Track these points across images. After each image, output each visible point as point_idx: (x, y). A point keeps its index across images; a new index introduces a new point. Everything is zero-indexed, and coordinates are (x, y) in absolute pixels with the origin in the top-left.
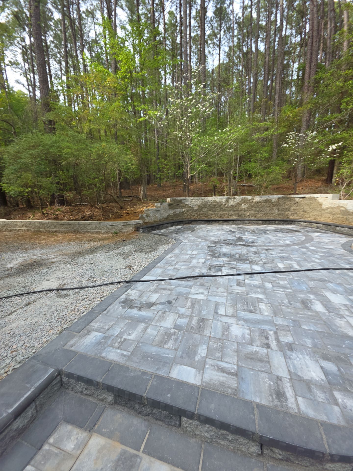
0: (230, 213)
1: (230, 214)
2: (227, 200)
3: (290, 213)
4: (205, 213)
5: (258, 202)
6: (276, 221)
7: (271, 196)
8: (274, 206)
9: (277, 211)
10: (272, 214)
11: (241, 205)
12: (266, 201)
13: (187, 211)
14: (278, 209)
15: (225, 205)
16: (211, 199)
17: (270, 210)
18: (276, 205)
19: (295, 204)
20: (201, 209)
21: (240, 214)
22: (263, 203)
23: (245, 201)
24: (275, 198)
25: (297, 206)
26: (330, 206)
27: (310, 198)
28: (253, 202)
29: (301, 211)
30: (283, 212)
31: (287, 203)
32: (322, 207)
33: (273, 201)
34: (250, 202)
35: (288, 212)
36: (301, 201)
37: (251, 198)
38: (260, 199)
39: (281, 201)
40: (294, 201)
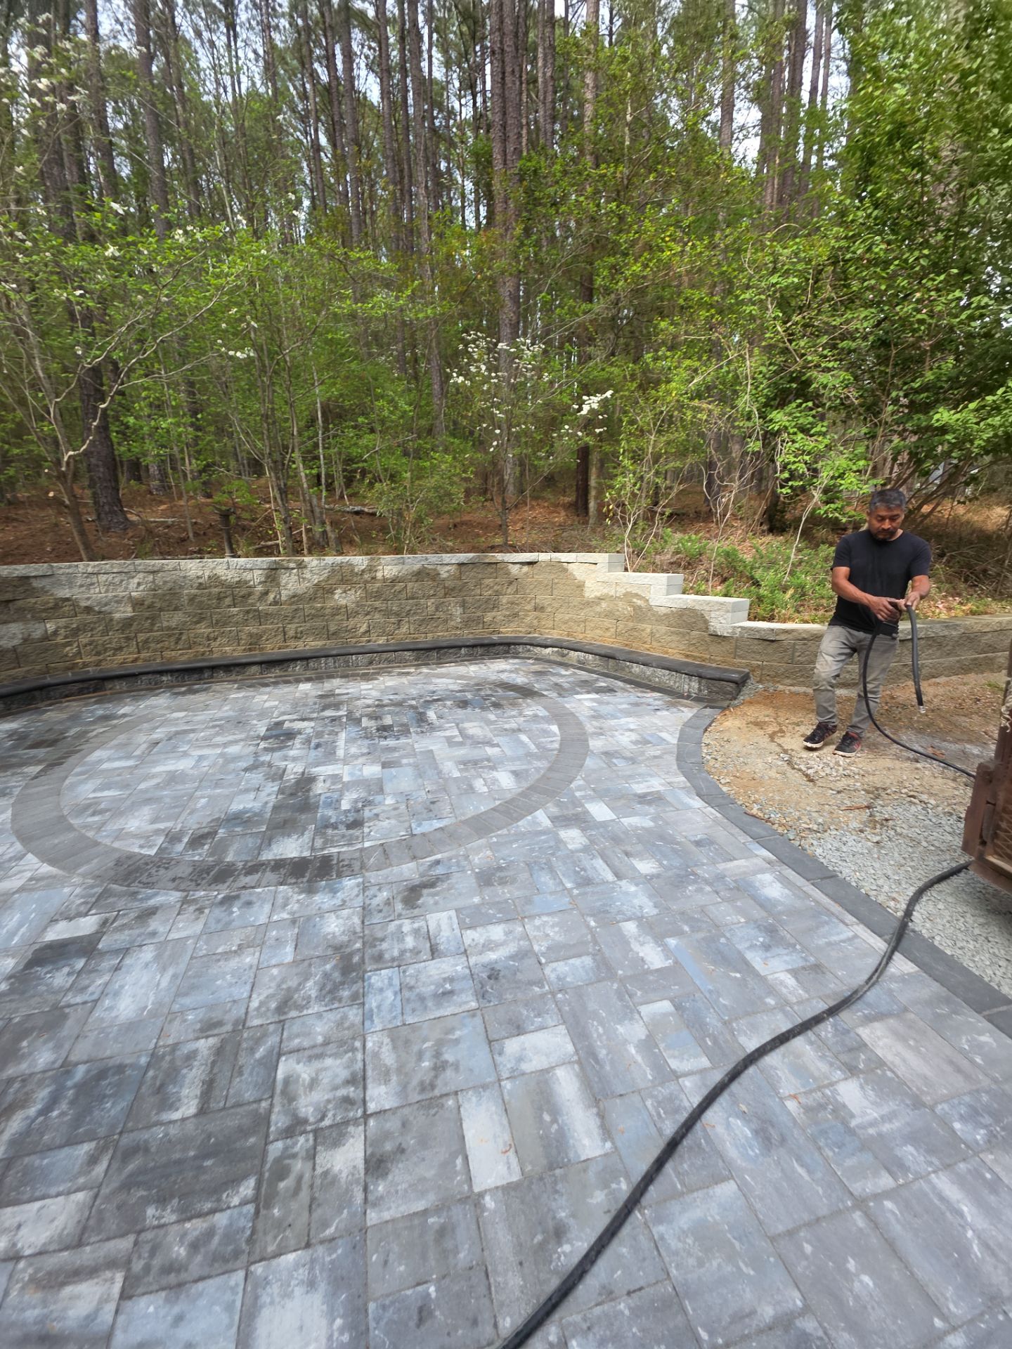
0: (291, 629)
1: (291, 633)
2: (272, 575)
3: (498, 615)
4: (176, 634)
5: (394, 581)
6: (460, 647)
7: (433, 558)
8: (449, 592)
9: (459, 611)
10: (446, 621)
11: (331, 592)
12: (420, 575)
13: (75, 632)
14: (463, 605)
15: (266, 593)
16: (193, 568)
17: (437, 609)
18: (453, 589)
19: (511, 583)
20: (153, 619)
21: (333, 628)
22: (410, 585)
23: (345, 577)
24: (447, 562)
25: (517, 592)
26: (605, 591)
27: (550, 564)
28: (374, 578)
29: (528, 607)
30: (479, 614)
31: (487, 581)
32: (587, 595)
33: (444, 575)
34: (366, 582)
35: (493, 614)
36: (526, 574)
37: (366, 563)
38: (400, 567)
39: (470, 576)
40: (508, 573)
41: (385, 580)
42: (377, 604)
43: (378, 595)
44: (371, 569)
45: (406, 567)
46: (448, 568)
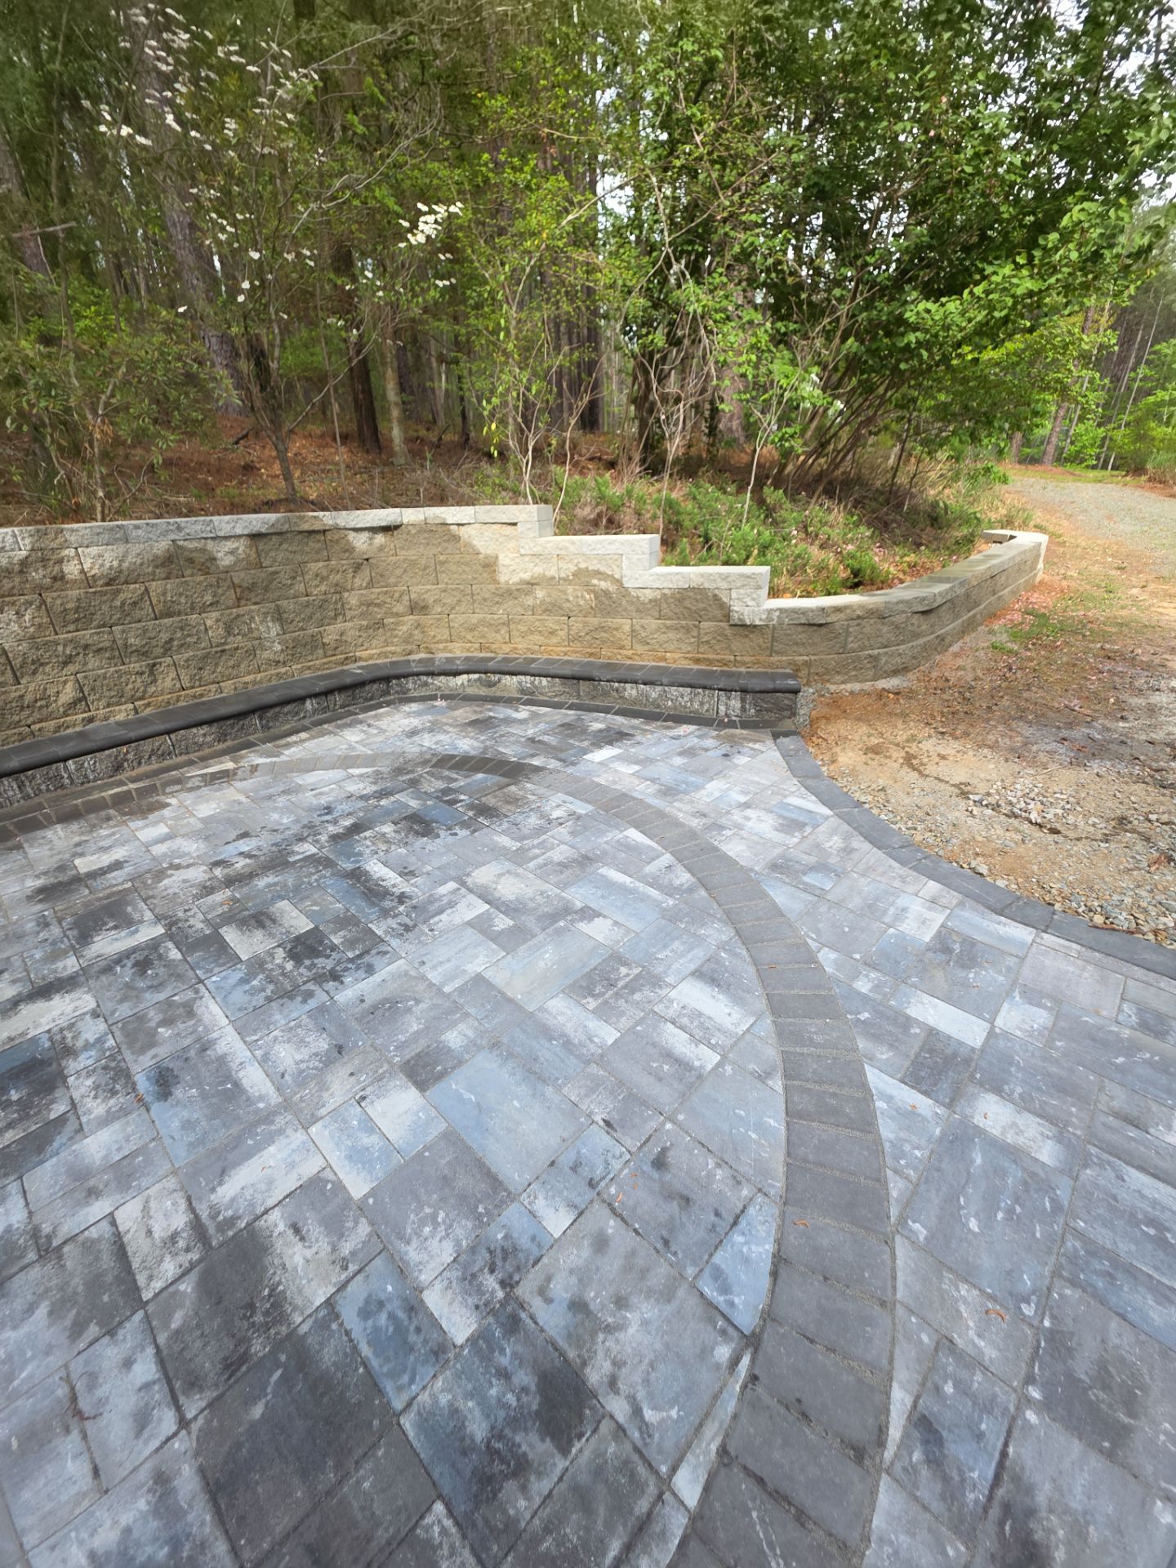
3: (348, 629)
5: (113, 580)
7: (194, 525)
8: (244, 593)
9: (275, 629)
10: (252, 653)
12: (173, 562)
14: (279, 616)
17: (229, 631)
18: (251, 588)
19: (358, 568)
22: (155, 587)
24: (225, 533)
25: (371, 584)
26: (538, 570)
27: (426, 528)
28: (59, 578)
29: (400, 608)
30: (313, 630)
31: (315, 567)
32: (502, 578)
33: (226, 561)
34: (40, 589)
35: (339, 626)
36: (381, 548)
37: (26, 543)
38: (120, 549)
39: (277, 557)
40: (349, 550)
41: (88, 580)
42: (87, 635)
43: (82, 616)
44: (43, 556)
45: (135, 549)
46: (230, 545)
